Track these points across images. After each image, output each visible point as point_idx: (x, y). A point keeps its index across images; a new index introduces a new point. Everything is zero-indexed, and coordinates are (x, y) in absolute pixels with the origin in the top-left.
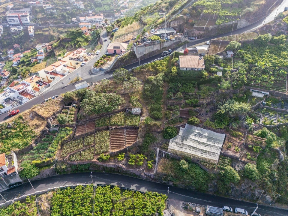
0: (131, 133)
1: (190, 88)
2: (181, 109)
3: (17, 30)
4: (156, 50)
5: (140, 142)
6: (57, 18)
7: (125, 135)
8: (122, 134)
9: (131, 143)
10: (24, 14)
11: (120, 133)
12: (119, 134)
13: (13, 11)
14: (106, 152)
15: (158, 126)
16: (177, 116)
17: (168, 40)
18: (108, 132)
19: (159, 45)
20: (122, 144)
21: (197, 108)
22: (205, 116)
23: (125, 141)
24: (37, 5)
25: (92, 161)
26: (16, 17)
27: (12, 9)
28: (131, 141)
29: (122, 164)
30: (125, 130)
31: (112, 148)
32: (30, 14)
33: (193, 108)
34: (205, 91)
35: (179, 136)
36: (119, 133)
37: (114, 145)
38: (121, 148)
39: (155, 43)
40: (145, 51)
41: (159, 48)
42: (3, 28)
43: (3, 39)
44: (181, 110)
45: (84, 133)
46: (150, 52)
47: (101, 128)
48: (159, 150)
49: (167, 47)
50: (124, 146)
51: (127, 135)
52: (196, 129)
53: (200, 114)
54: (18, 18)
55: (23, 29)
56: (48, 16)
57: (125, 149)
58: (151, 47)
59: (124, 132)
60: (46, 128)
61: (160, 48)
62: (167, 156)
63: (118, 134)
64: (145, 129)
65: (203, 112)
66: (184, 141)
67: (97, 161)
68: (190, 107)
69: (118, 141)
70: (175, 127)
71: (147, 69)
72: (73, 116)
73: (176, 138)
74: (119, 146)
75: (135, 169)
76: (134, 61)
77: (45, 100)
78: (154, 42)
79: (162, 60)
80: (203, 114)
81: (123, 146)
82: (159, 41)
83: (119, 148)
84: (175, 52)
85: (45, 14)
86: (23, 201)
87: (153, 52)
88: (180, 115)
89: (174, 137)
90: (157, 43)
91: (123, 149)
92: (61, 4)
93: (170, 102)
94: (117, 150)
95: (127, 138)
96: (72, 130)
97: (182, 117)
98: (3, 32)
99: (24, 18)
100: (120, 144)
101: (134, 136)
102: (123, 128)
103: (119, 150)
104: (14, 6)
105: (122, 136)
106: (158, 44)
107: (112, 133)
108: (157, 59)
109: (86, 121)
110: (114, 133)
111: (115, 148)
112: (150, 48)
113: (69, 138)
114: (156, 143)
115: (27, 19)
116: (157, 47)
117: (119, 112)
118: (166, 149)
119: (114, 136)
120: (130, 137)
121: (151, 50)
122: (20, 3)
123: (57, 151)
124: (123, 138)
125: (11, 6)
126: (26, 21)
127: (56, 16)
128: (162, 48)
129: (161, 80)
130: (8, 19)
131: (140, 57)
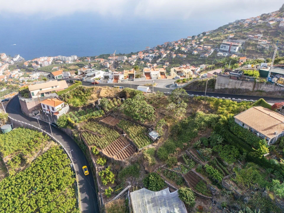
0: (130, 151)
1: (230, 154)
2: (194, 170)
3: (222, 55)
4: (246, 89)
5: (126, 165)
6: (265, 54)
7: (125, 148)
9: (118, 158)
10: (236, 44)
12: (123, 144)
13: (230, 40)
14: (100, 149)
15: (148, 163)
16: (181, 173)
17: (270, 83)
18: (118, 134)
19: (251, 84)
20: (114, 153)
21: (215, 188)
22: (216, 208)
23: (118, 152)
24: (254, 39)
25: (88, 146)
26: (229, 45)
27: (231, 39)
28: (121, 157)
29: (98, 168)
30: (129, 145)
31: (106, 149)
32: (242, 45)
33: (209, 183)
34: (248, 174)
35: (154, 194)
36: (124, 142)
37: (109, 149)
39: (246, 79)
40: (228, 84)
41: (251, 89)
42: (214, 51)
43: (207, 59)
44: (192, 172)
45: (106, 122)
46: (235, 88)
47: (118, 128)
48: (128, 189)
49: (265, 92)
50: (113, 155)
51: (126, 150)
52: (180, 208)
53: (211, 199)
54: (229, 46)
55: (227, 56)
56: (257, 50)
57: (110, 158)
58: (238, 81)
59: (127, 145)
60: (94, 103)
61: (253, 89)
64: (139, 156)
65: (218, 201)
66: (151, 205)
68: (208, 178)
69: (115, 148)
70: (164, 182)
71: (207, 103)
72: (113, 106)
74: (111, 152)
76: (210, 91)
77: (115, 86)
78: (246, 77)
79: (236, 102)
80: (215, 203)
82: (253, 78)
83: (109, 154)
84: (262, 100)
85: (256, 47)
86: (44, 134)
87: (239, 89)
88: (185, 176)
89: (150, 190)
90: (249, 80)
92: (280, 42)
93: (191, 152)
94: (106, 153)
95: (122, 151)
96: (103, 115)
97: (184, 180)
98: (212, 54)
99: (234, 47)
101: (127, 155)
102: (130, 142)
103: (107, 155)
104: (234, 36)
105: (122, 147)
106: (251, 81)
107: (120, 138)
108: (231, 99)
109: (116, 116)
110: (121, 140)
111: (107, 151)
112: (236, 83)
113: (97, 119)
114: (135, 179)
115: (236, 48)
116: (248, 86)
117: (142, 125)
119: (118, 142)
120: (125, 153)
121: (238, 86)
122: (240, 35)
123: (82, 121)
124: (121, 149)
125: (231, 36)
126: (234, 49)
127: (265, 52)
128: (255, 89)
129: (205, 121)
130: (221, 45)
131: (218, 89)
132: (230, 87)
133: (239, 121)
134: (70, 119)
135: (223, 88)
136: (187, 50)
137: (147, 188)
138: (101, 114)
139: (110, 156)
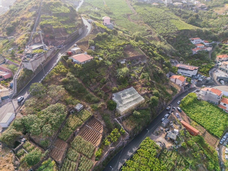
0: (93, 123)
4: (44, 61)
7: (90, 128)
8: (88, 129)
9: (101, 129)
11: (86, 129)
17: (48, 51)
20: (97, 135)
21: (107, 83)
23: (96, 132)
25: (94, 165)
28: (99, 127)
29: (110, 147)
30: (87, 125)
31: (94, 144)
37: (94, 140)
38: (99, 137)
39: (41, 55)
40: (37, 64)
44: (102, 89)
45: (62, 153)
48: (117, 119)
49: (49, 57)
51: (92, 127)
57: (102, 135)
58: (39, 59)
59: (88, 127)
61: (46, 58)
62: (124, 119)
63: (85, 132)
64: (99, 113)
66: (123, 103)
67: (96, 162)
69: (91, 136)
73: (118, 104)
74: (97, 138)
75: (118, 143)
79: (58, 65)
81: (99, 135)
82: (43, 52)
89: (116, 104)
94: (99, 141)
96: (51, 160)
97: (107, 93)
100: (96, 136)
101: (97, 123)
102: (84, 125)
103: (100, 140)
105: (89, 130)
106: (43, 55)
108: (54, 66)
109: (52, 144)
110: (82, 134)
111: (96, 142)
116: (44, 59)
117: (67, 117)
118: (120, 115)
119: (85, 135)
120: (96, 126)
121: (41, 62)
124: (92, 131)
129: (74, 77)
135: (36, 68)
137: (116, 106)
139: (100, 136)
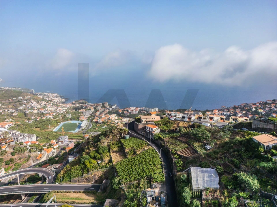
0: (193, 153)
4: (270, 128)
5: (190, 158)
7: (190, 152)
9: (186, 156)
12: (189, 150)
14: (176, 151)
16: (219, 163)
18: (187, 146)
19: (273, 126)
23: (186, 153)
25: (170, 150)
28: (188, 155)
33: (234, 167)
40: (260, 125)
41: (273, 128)
44: (226, 163)
45: (181, 140)
47: (188, 143)
52: (215, 174)
58: (265, 123)
59: (192, 151)
60: (175, 129)
64: (198, 156)
66: (201, 172)
68: (233, 165)
70: (209, 166)
71: (243, 133)
72: (186, 131)
77: (188, 122)
82: (273, 122)
84: (274, 132)
88: (222, 164)
89: (201, 167)
90: (271, 123)
91: (181, 155)
93: (227, 155)
94: (180, 153)
95: (188, 153)
96: (179, 135)
100: (183, 153)
107: (188, 148)
108: (258, 132)
109: (187, 137)
112: (264, 124)
113: (175, 137)
114: (194, 165)
117: (202, 142)
120: (190, 154)
121: (265, 127)
123: (167, 137)
128: (275, 128)
131: (254, 128)
132: (261, 127)
133: (254, 139)
134: (160, 136)
135: (257, 127)
136: (265, 112)
138: (178, 135)
